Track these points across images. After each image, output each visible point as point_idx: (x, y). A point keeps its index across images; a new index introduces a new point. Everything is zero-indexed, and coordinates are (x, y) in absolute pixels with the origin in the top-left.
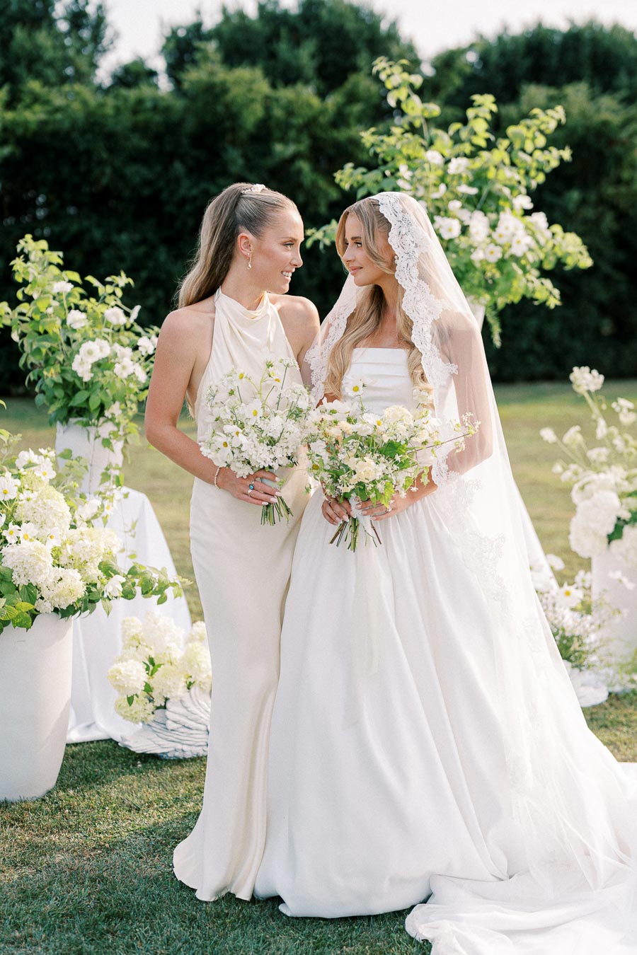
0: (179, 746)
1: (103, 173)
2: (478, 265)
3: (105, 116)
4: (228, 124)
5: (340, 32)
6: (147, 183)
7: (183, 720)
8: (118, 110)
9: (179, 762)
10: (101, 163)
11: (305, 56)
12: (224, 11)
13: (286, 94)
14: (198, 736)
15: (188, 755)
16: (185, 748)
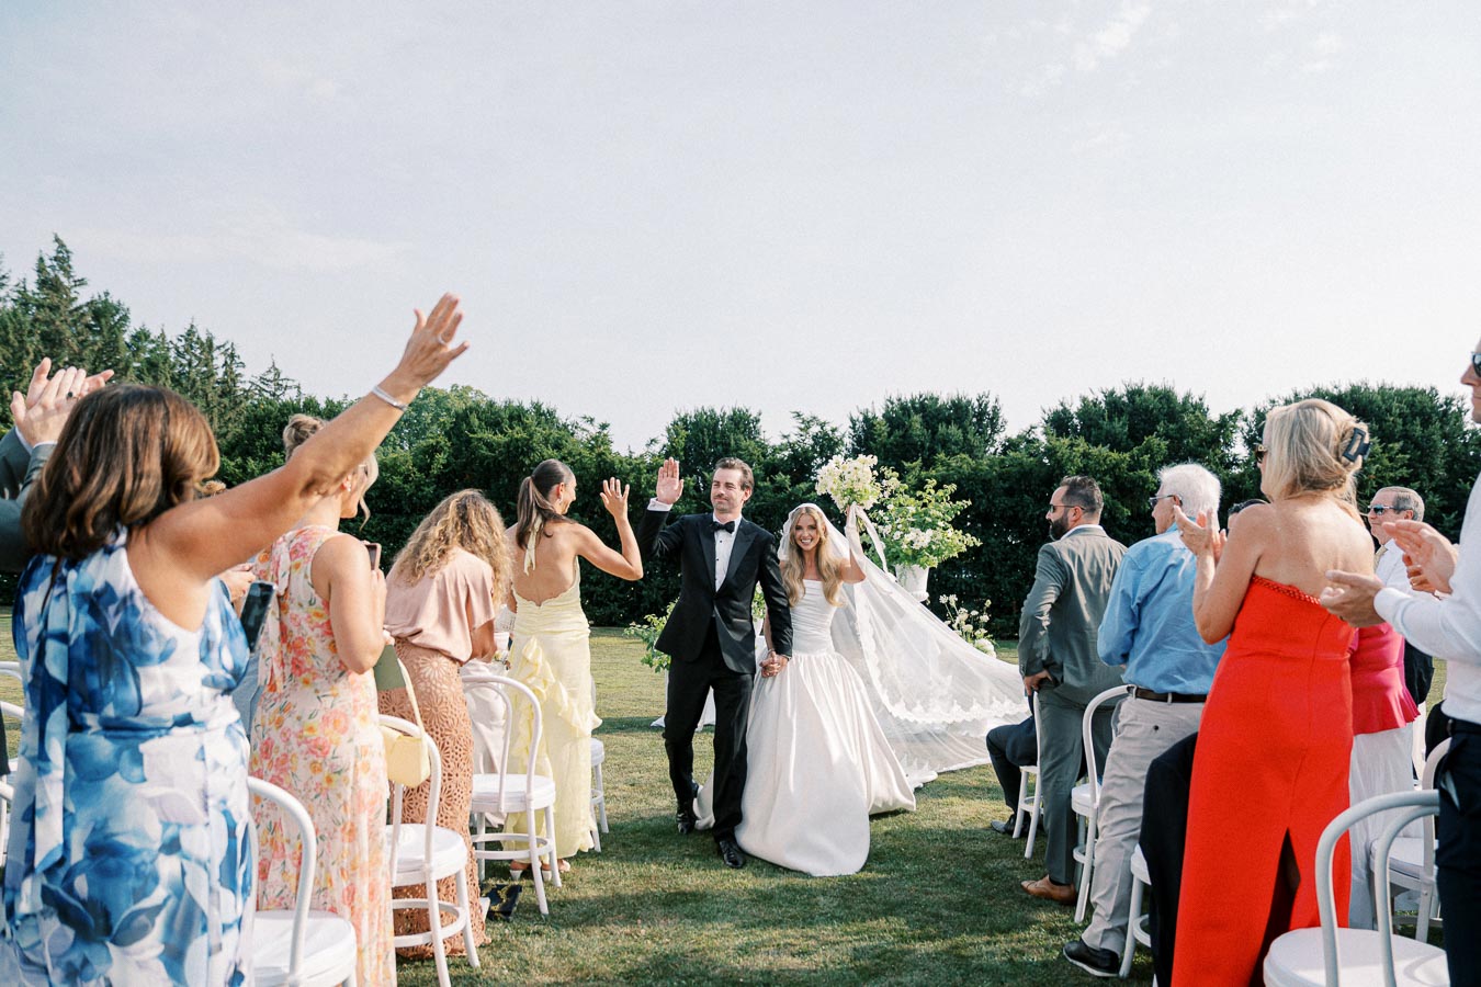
1: (981, 503)
2: (903, 552)
3: (981, 470)
4: (1057, 472)
5: (1147, 410)
6: (1011, 508)
8: (991, 467)
10: (981, 496)
11: (1120, 426)
12: (1084, 400)
13: (1094, 451)
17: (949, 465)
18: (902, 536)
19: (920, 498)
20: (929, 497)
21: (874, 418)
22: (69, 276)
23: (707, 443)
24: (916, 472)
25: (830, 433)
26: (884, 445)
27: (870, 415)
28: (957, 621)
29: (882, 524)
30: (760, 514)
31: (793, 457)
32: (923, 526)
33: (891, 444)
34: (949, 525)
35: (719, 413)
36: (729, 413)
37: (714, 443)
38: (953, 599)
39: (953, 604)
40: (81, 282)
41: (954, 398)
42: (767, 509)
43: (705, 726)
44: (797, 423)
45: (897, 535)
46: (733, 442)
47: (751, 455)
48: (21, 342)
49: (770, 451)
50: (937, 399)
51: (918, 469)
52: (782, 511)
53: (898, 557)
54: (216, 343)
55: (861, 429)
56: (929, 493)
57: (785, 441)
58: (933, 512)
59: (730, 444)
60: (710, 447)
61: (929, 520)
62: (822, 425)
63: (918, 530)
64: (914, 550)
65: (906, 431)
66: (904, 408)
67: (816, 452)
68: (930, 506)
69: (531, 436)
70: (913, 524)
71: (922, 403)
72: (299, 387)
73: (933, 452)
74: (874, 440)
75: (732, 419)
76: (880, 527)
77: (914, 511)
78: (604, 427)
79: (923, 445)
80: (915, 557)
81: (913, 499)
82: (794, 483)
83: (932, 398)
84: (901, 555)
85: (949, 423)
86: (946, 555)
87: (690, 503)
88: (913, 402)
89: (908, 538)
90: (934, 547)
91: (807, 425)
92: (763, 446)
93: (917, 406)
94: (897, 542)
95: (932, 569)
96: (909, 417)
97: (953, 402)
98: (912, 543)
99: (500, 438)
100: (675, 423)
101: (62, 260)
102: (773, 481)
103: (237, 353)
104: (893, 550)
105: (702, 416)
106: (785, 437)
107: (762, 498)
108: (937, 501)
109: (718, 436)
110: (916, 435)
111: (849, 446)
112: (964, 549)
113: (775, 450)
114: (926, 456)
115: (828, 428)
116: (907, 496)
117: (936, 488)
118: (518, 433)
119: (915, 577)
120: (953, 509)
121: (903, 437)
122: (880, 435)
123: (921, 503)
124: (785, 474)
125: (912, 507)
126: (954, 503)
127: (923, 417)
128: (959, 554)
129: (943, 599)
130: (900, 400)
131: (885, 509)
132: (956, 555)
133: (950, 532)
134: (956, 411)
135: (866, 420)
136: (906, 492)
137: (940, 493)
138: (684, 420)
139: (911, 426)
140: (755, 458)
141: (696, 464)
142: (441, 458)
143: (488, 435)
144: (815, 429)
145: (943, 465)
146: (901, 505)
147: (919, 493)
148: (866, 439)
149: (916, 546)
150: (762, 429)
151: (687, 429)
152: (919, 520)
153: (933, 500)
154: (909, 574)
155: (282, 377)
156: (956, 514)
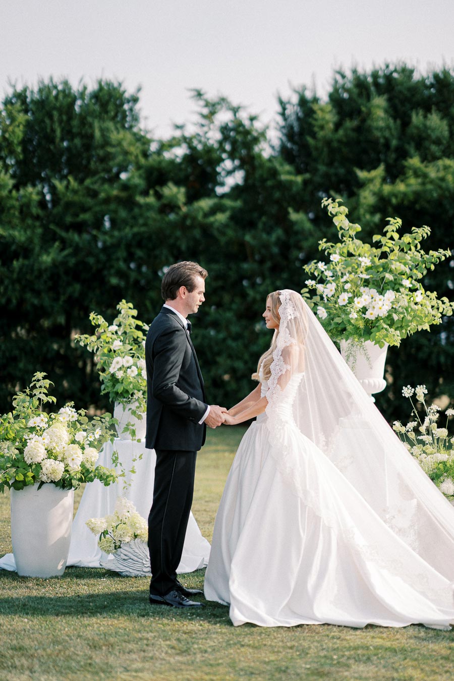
0: (128, 569)
2: (352, 321)
7: (130, 554)
9: (127, 576)
14: (138, 565)
15: (133, 575)
16: (131, 570)
17: (425, 176)
18: (351, 301)
19: (378, 245)
20: (390, 243)
21: (316, 100)
23: (58, 133)
24: (375, 186)
25: (246, 123)
26: (328, 143)
27: (308, 95)
28: (427, 420)
29: (322, 281)
30: (140, 245)
31: (192, 158)
32: (381, 286)
33: (339, 141)
34: (418, 285)
35: (76, 87)
36: (92, 87)
37: (68, 134)
38: (421, 391)
39: (421, 398)
41: (439, 69)
42: (150, 238)
43: (68, 567)
44: (199, 107)
45: (344, 298)
46: (97, 134)
47: (126, 153)
49: (153, 147)
50: (412, 72)
51: (378, 182)
52: (172, 241)
53: (345, 329)
55: (293, 118)
56: (392, 238)
57: (178, 134)
58: (397, 266)
59: (92, 136)
60: (62, 140)
61: (389, 277)
62: (235, 110)
63: (374, 291)
64: (367, 321)
65: (364, 121)
66: (360, 84)
67: (224, 151)
68: (391, 257)
70: (366, 283)
71: (389, 78)
73: (403, 154)
74: (314, 135)
75: (96, 96)
76: (320, 288)
77: (369, 264)
79: (387, 145)
80: (369, 329)
81: (367, 246)
82: (192, 198)
83: (404, 70)
84: (349, 328)
85: (428, 110)
86: (413, 328)
87: (33, 227)
88: (375, 75)
89: (359, 303)
90: (395, 317)
91: (212, 108)
92: (143, 141)
93: (381, 81)
94: (343, 309)
95: (392, 350)
96: (369, 98)
97: (436, 77)
98: (364, 310)
100: (8, 102)
102: (159, 196)
104: (337, 320)
105: (50, 92)
106: (178, 127)
107: (141, 221)
108: (402, 250)
109: (75, 122)
110: (377, 129)
111: (276, 143)
112: (438, 321)
113: (164, 146)
114: (391, 161)
115: (243, 116)
116: (358, 242)
117: (401, 232)
119: (368, 359)
120: (424, 262)
121: (358, 130)
122: (322, 128)
123: (378, 252)
124: (178, 183)
125: (366, 256)
126: (427, 253)
127: (390, 100)
128: (432, 326)
129: (407, 392)
130: (355, 72)
131: (327, 261)
132: (427, 327)
133: (420, 296)
134: (440, 91)
135: (303, 102)
136: (359, 236)
137: (407, 238)
138: (21, 97)
139: (369, 113)
140: (132, 158)
141: (42, 165)
144: (224, 117)
145: (416, 174)
146: (350, 255)
147: (376, 238)
148: (301, 133)
149: (371, 315)
150: (142, 114)
151: (26, 111)
152: (378, 277)
153: (396, 249)
154: (361, 358)
156: (429, 270)
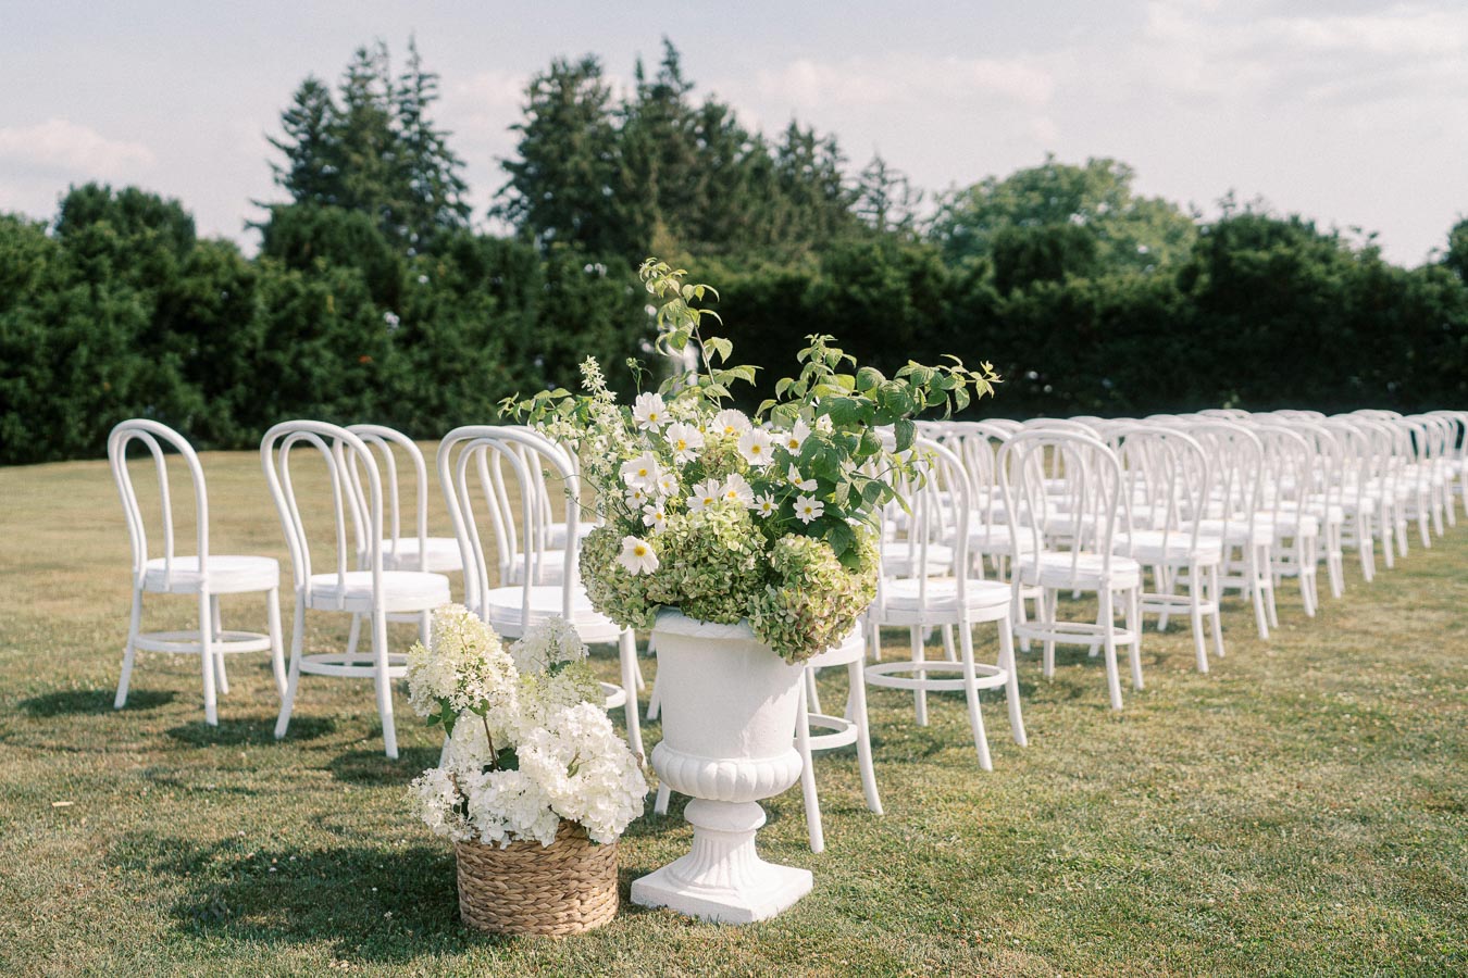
22: (679, 81)
40: (689, 87)
48: (645, 162)
54: (818, 136)
69: (1299, 251)
72: (905, 180)
78: (1373, 236)
99: (1264, 256)
101: (671, 64)
103: (839, 145)
118: (1282, 249)
142: (1205, 279)
143: (1250, 253)
155: (887, 168)
